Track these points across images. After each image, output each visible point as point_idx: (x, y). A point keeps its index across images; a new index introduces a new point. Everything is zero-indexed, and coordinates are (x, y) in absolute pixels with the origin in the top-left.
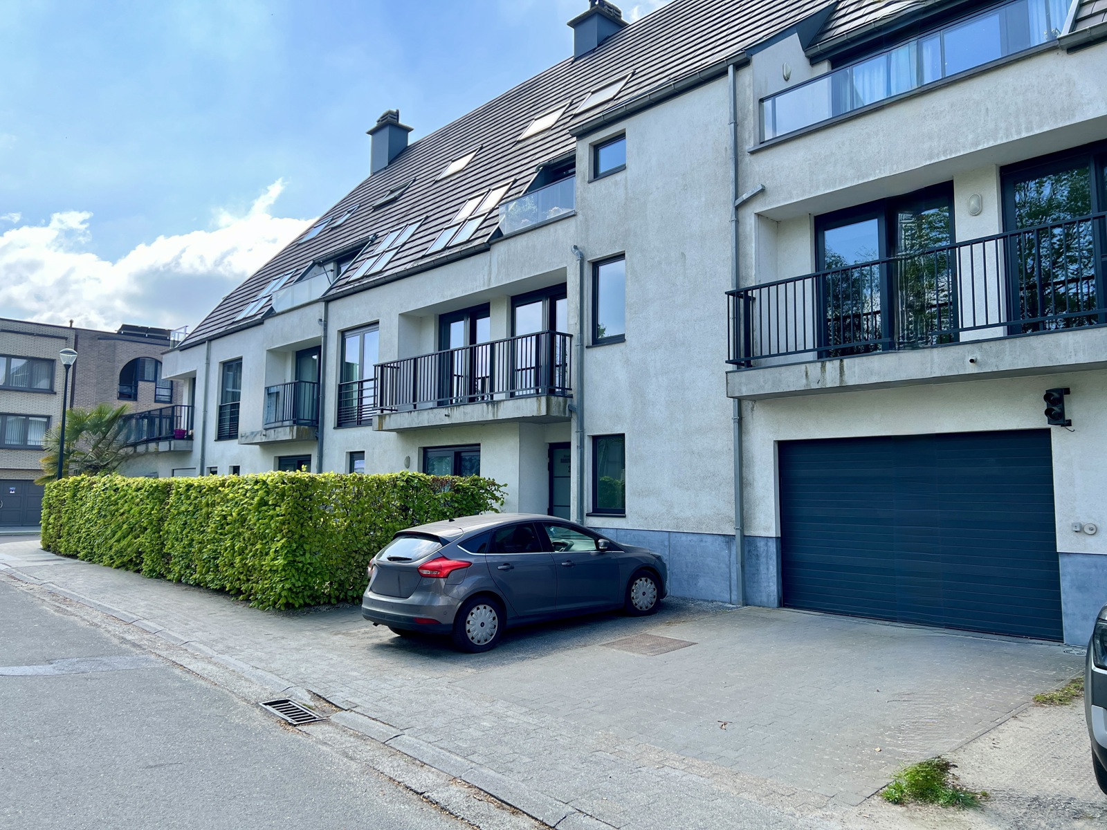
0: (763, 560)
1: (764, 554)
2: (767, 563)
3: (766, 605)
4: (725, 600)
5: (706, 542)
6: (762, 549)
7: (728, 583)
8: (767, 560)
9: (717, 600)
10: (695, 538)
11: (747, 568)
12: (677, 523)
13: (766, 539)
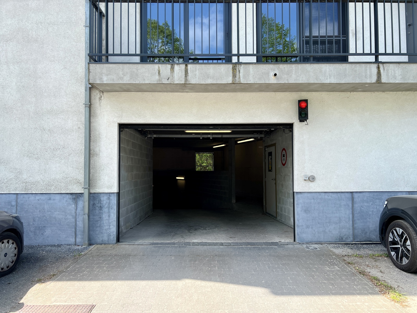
0: (105, 210)
1: (106, 206)
2: (109, 212)
3: (107, 243)
4: (70, 243)
5: (54, 200)
6: (105, 202)
7: (74, 230)
8: (109, 210)
9: (63, 244)
10: (43, 197)
11: (91, 217)
12: (26, 186)
13: (108, 194)
